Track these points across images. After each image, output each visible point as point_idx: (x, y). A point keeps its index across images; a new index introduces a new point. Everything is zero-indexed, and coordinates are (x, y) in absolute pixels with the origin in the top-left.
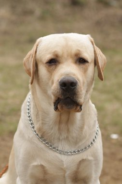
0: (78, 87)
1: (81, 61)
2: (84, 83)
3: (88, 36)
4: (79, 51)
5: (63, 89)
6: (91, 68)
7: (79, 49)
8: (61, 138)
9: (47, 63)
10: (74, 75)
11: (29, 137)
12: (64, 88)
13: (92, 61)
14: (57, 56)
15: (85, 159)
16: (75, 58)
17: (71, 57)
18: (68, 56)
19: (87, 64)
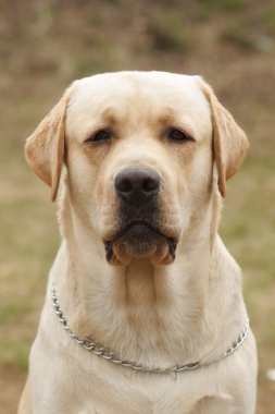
0: (161, 192)
1: (174, 135)
2: (180, 191)
3: (197, 78)
4: (171, 110)
5: (124, 198)
6: (202, 156)
7: (171, 106)
8: (143, 347)
9: (88, 141)
10: (153, 163)
11: (61, 344)
12: (125, 194)
13: (204, 140)
14: (112, 121)
15: (212, 398)
16: (160, 128)
17: (150, 124)
18: (140, 120)
19: (189, 145)
